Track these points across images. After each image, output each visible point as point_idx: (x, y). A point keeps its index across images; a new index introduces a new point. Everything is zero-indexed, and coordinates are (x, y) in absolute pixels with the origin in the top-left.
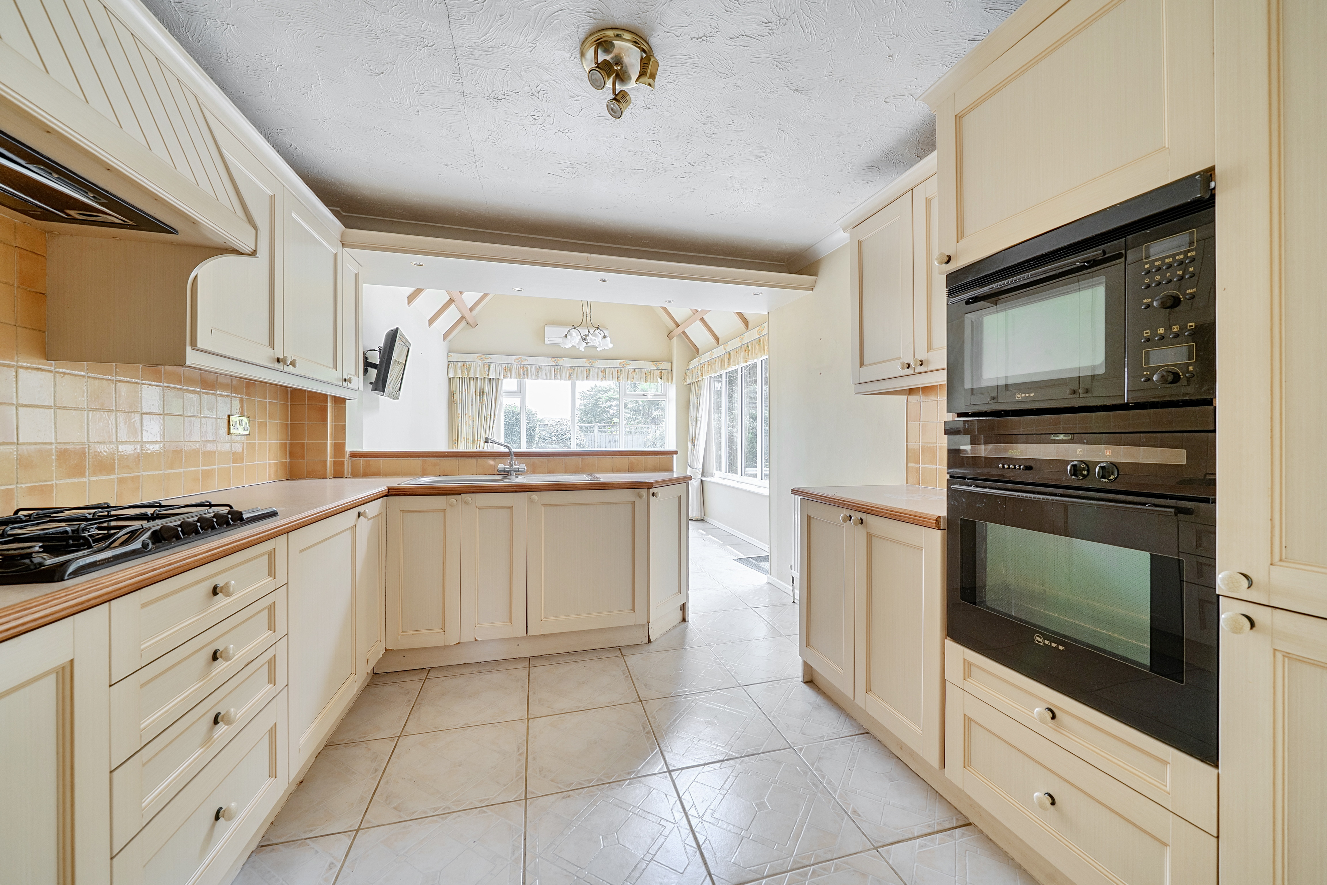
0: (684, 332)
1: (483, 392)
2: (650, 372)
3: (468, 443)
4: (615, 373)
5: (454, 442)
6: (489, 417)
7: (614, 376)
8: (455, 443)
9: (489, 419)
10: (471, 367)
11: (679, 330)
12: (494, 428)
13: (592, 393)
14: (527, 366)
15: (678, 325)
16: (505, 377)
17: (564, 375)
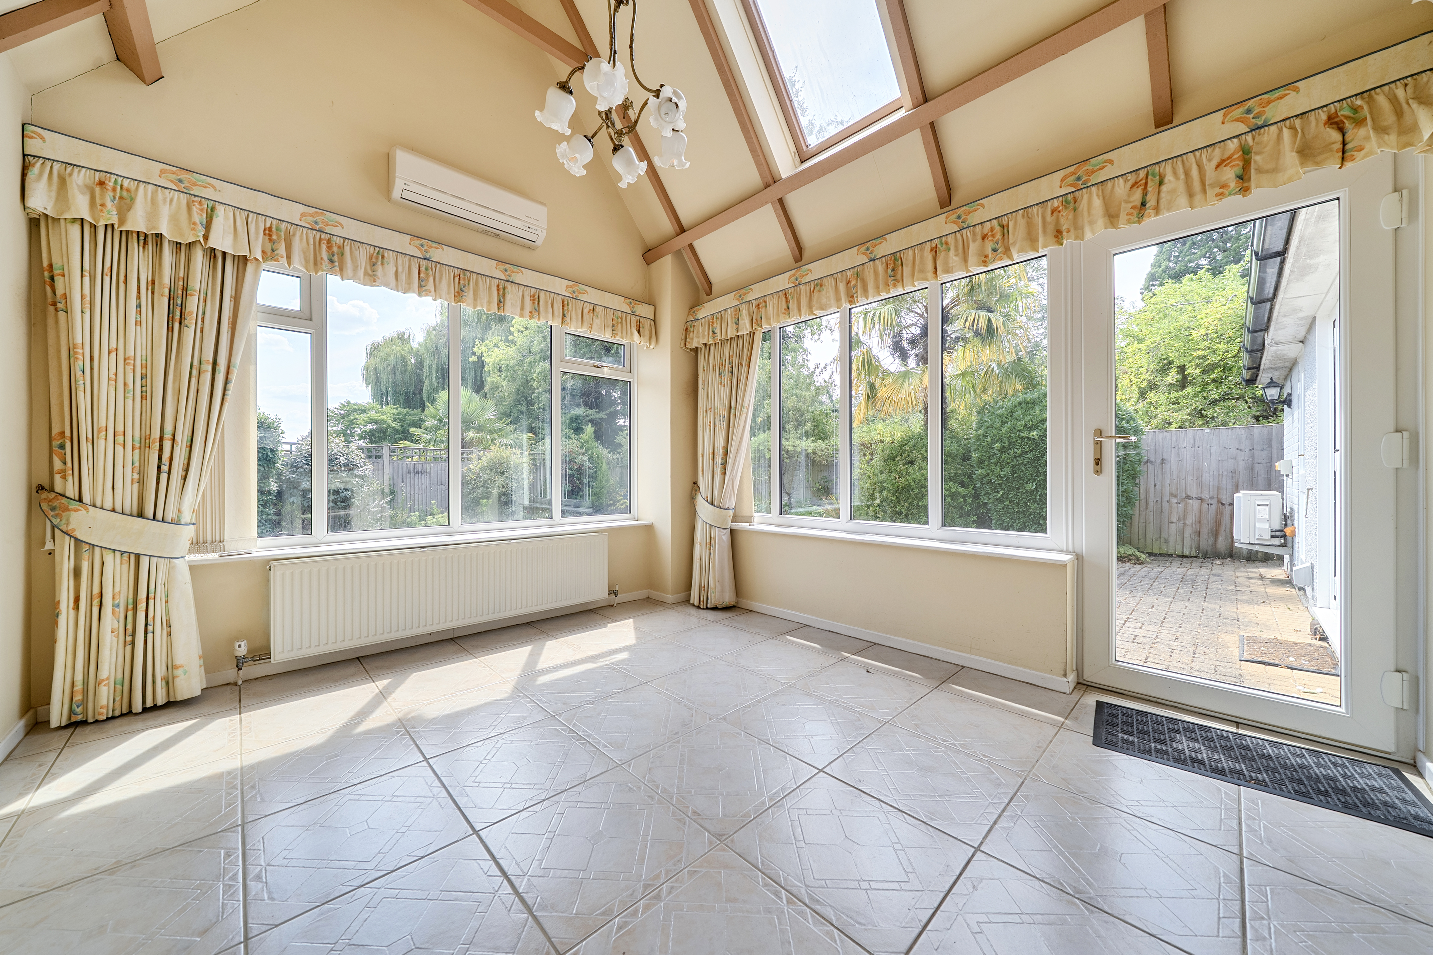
0: (691, 246)
1: (185, 289)
2: (621, 318)
3: (119, 449)
4: (558, 306)
5: (56, 443)
6: (210, 368)
7: (556, 313)
8: (62, 447)
9: (209, 375)
10: (132, 200)
11: (683, 240)
12: (226, 405)
13: (342, 412)
14: (339, 241)
15: (682, 230)
16: (270, 255)
17: (444, 285)
